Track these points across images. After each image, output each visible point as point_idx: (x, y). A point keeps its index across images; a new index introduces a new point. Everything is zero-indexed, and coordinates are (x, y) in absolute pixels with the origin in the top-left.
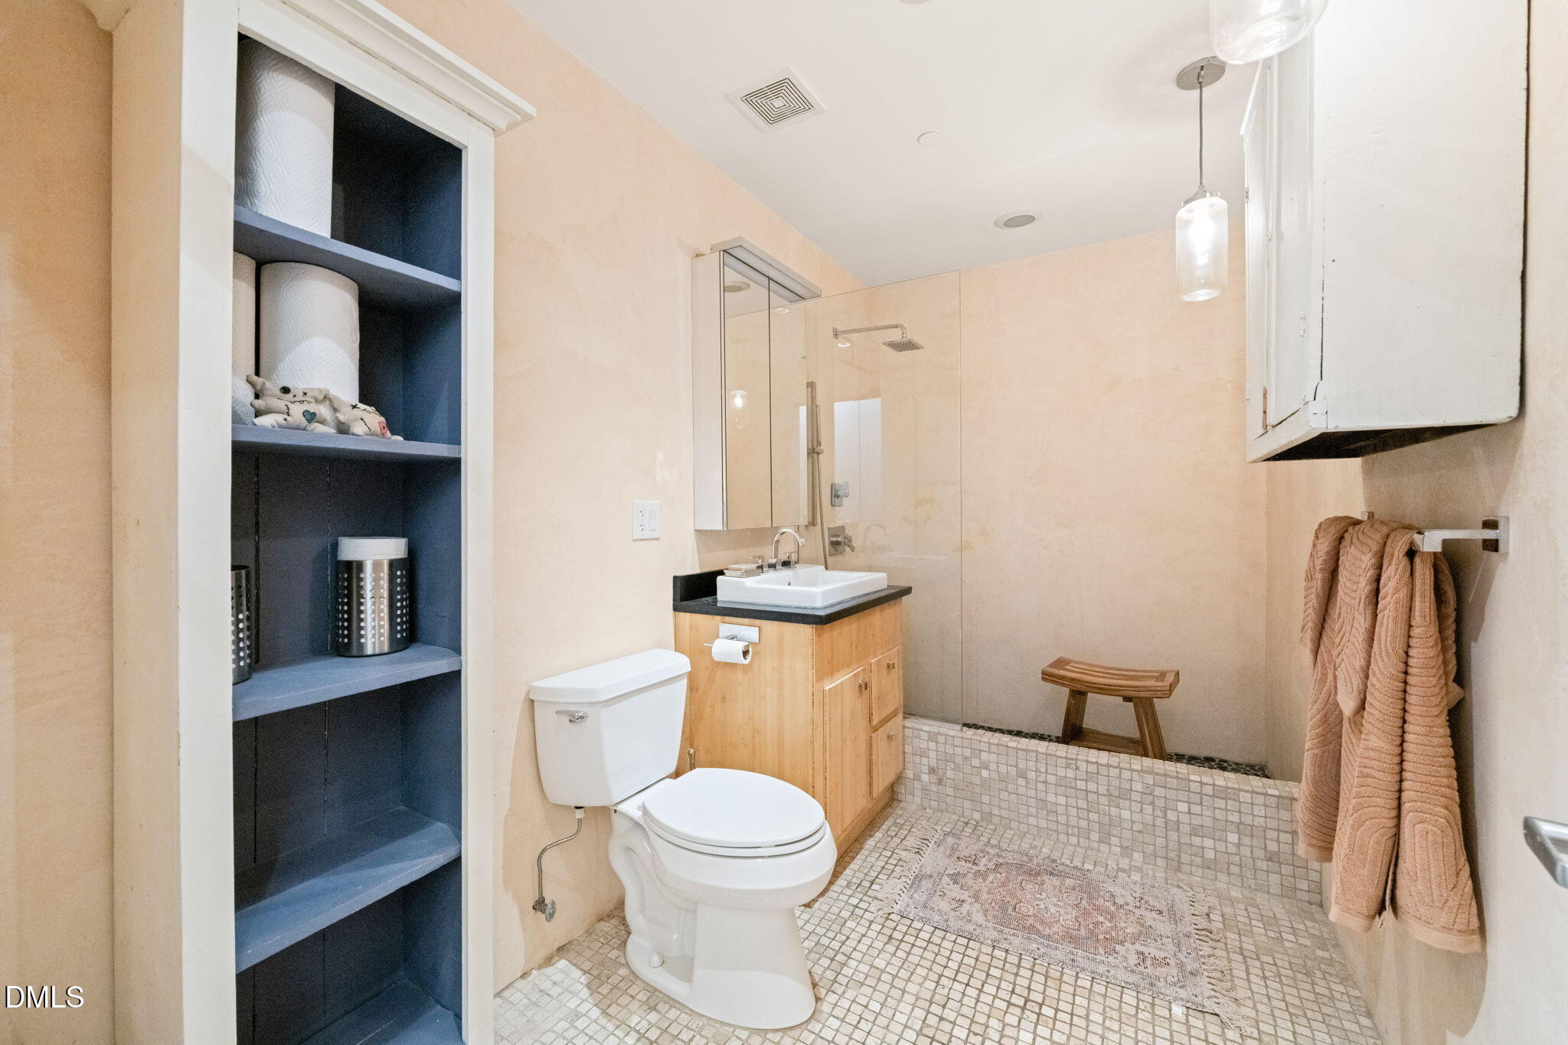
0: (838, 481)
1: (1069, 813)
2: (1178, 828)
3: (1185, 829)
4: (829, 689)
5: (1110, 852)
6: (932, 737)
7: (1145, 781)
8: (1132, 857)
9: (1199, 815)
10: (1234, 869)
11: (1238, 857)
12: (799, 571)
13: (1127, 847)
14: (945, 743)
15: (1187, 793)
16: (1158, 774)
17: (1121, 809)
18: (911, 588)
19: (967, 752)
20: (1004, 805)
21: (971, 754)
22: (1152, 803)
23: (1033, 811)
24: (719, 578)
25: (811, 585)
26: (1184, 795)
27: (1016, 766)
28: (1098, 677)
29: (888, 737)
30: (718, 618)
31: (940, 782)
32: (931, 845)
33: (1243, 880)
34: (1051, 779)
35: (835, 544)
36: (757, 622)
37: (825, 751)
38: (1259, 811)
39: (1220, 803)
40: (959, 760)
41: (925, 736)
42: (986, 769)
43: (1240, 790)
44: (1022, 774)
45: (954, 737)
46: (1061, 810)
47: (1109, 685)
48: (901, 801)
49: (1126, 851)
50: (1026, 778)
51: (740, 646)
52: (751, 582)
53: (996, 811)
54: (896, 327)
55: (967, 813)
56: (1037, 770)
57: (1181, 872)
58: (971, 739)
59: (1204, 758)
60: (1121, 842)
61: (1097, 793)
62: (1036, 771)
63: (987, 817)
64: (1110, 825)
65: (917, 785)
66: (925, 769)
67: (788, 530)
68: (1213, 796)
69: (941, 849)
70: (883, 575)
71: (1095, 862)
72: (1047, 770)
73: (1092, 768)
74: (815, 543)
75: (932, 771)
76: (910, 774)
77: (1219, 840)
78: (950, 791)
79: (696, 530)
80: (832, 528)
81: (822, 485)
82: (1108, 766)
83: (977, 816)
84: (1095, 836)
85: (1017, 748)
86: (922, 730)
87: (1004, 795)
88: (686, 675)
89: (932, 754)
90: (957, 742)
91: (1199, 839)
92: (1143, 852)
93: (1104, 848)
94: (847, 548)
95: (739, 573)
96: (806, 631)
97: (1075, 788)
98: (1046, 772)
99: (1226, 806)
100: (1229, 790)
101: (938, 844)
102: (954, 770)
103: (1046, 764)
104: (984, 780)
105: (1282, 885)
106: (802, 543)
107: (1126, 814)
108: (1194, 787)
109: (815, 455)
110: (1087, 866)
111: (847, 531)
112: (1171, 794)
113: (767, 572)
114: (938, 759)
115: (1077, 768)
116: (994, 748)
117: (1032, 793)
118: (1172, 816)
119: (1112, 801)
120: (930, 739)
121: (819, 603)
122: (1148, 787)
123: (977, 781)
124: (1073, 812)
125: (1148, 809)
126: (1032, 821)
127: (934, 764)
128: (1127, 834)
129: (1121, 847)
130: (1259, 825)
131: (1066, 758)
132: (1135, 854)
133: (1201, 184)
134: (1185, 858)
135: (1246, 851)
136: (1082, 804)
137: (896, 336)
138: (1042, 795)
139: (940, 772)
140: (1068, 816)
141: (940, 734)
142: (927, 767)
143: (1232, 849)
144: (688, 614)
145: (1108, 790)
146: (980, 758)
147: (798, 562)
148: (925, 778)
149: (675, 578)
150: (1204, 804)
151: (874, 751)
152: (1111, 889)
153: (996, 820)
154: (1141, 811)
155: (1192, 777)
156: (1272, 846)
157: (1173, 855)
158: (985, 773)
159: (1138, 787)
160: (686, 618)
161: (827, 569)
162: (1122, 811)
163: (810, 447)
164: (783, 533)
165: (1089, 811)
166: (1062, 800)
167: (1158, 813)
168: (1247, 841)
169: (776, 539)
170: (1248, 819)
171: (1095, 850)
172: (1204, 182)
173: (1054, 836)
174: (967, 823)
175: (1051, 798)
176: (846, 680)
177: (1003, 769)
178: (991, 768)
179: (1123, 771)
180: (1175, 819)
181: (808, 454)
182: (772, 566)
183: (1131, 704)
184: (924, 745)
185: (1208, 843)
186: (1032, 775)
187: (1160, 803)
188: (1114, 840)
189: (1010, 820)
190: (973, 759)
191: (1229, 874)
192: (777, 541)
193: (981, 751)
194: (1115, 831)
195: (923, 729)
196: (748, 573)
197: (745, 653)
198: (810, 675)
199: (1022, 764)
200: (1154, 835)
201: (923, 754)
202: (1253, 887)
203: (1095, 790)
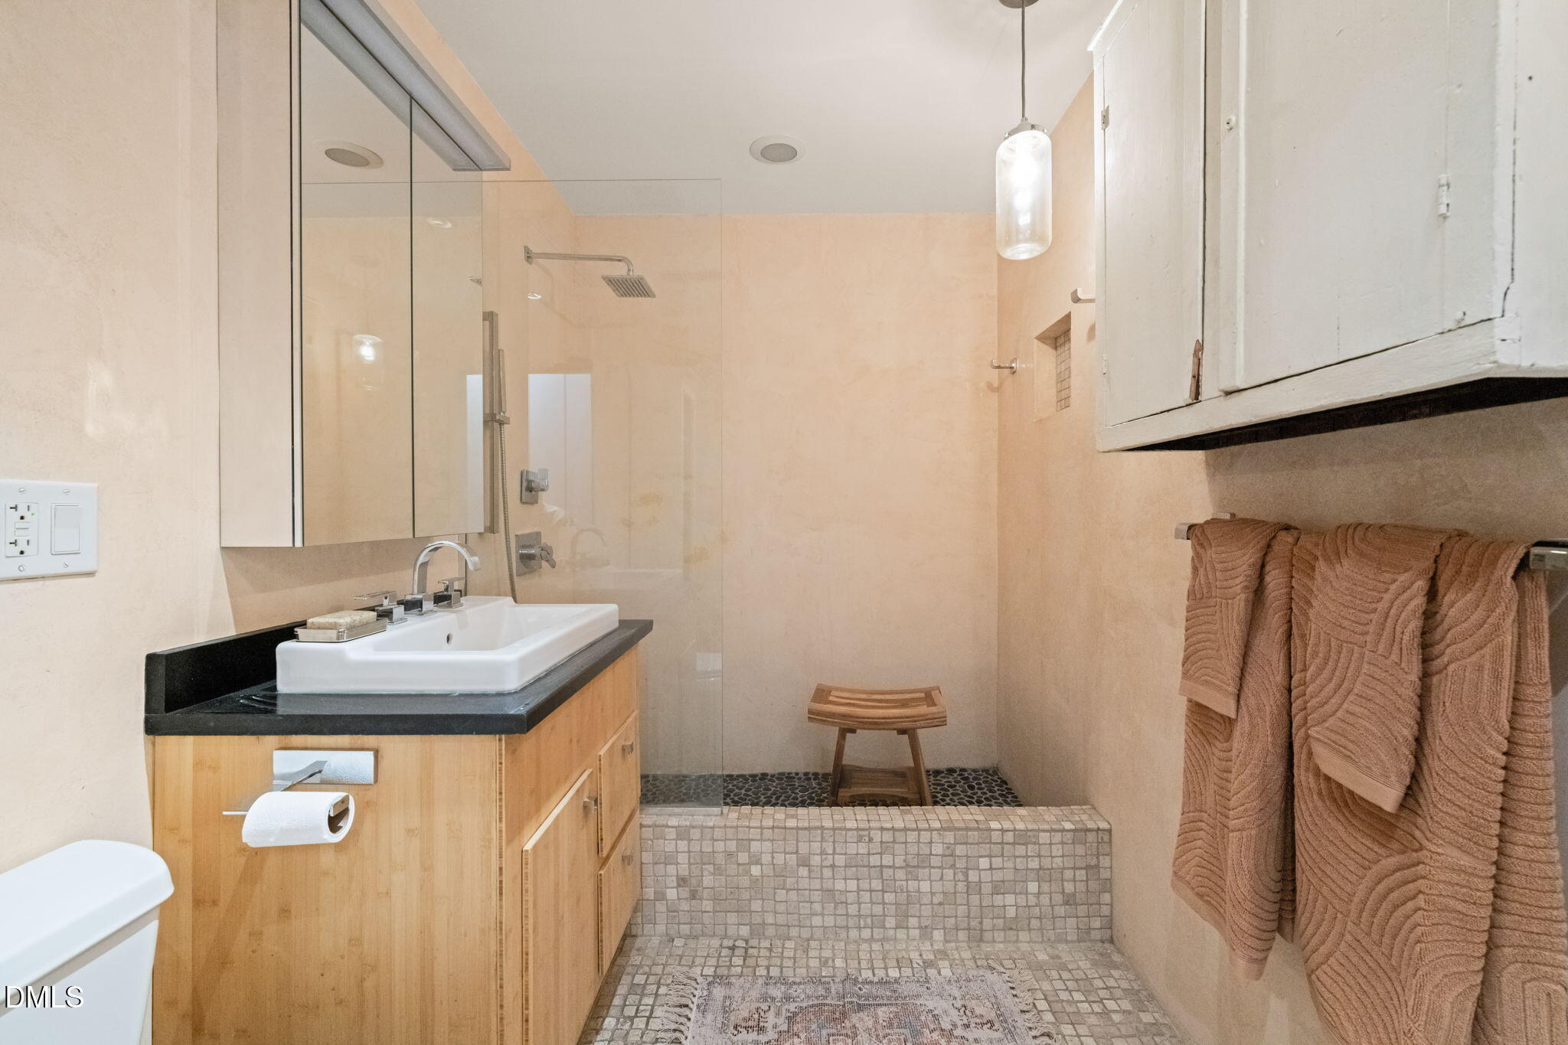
0: (534, 467)
1: (861, 900)
2: (980, 890)
3: (987, 889)
4: (535, 847)
5: (908, 938)
6: (682, 833)
7: (945, 841)
8: (932, 937)
9: (1000, 869)
10: (1035, 923)
11: (1038, 908)
12: (468, 611)
13: (926, 927)
14: (702, 839)
15: (988, 845)
16: (959, 829)
17: (919, 881)
18: (651, 622)
19: (732, 846)
20: (781, 908)
21: (737, 847)
22: (953, 866)
23: (817, 907)
24: (283, 648)
25: (492, 646)
26: (984, 849)
27: (797, 852)
28: (867, 707)
29: (623, 860)
30: (272, 740)
31: (694, 895)
32: (692, 1016)
33: (1042, 933)
34: (840, 860)
35: (526, 559)
36: (371, 740)
37: (525, 968)
38: (1057, 850)
39: (1020, 850)
40: (720, 859)
41: (671, 834)
42: (757, 863)
43: (1039, 830)
44: (804, 862)
45: (713, 828)
46: (851, 898)
47: (884, 718)
48: (635, 936)
49: (925, 931)
50: (808, 866)
51: (324, 802)
52: (358, 650)
53: (770, 919)
54: (620, 260)
55: (732, 931)
56: (823, 853)
57: (984, 942)
58: (737, 827)
59: (947, 770)
60: (919, 922)
61: (893, 867)
62: (821, 854)
63: (758, 930)
64: (908, 904)
65: (661, 907)
66: (672, 881)
67: (446, 543)
68: (1014, 844)
69: (710, 1017)
70: (612, 608)
71: (898, 961)
72: (834, 849)
73: (888, 837)
74: (495, 559)
75: (682, 881)
76: (650, 893)
77: (1020, 893)
78: (707, 905)
79: (223, 549)
80: (523, 535)
81: (508, 470)
82: (906, 830)
83: (745, 931)
84: (891, 922)
85: (798, 828)
86: (668, 826)
87: (781, 895)
88: (157, 913)
89: (682, 858)
90: (718, 834)
91: (1000, 897)
92: (944, 928)
93: (901, 934)
94: (544, 564)
95: (333, 634)
96: (483, 748)
97: (869, 866)
98: (834, 853)
99: (1027, 852)
100: (1029, 833)
101: (703, 1009)
102: (713, 874)
103: (834, 842)
104: (755, 881)
105: (1078, 928)
106: (475, 565)
107: (925, 886)
108: (996, 837)
109: (496, 425)
110: (894, 973)
111: (544, 540)
112: (973, 851)
113: (403, 620)
114: (690, 864)
115: (871, 840)
116: (768, 834)
117: (816, 884)
118: (973, 876)
119: (911, 872)
120: (679, 837)
121: (512, 684)
122: (948, 848)
123: (745, 882)
124: (866, 897)
125: (949, 874)
126: (817, 921)
127: (684, 870)
128: (926, 911)
129: (920, 928)
130: (1057, 867)
131: (857, 829)
132: (935, 932)
133: (1023, 116)
134: (987, 923)
135: (1045, 900)
136: (876, 884)
137: (619, 270)
138: (828, 885)
139: (694, 881)
140: (859, 904)
141: (694, 827)
142: (675, 879)
143: (1032, 900)
144: (192, 737)
145: (905, 861)
146: (749, 851)
147: (463, 593)
148: (672, 894)
149: (151, 659)
150: (1005, 855)
151: (605, 900)
152: (931, 1005)
153: (770, 931)
154: (942, 878)
155: (994, 825)
156: (1069, 887)
157: (974, 923)
158: (755, 870)
159: (938, 849)
160: (183, 749)
161: (515, 601)
162: (921, 883)
163: (488, 411)
164: (436, 549)
165: (883, 891)
166: (852, 885)
167: (960, 876)
168: (1046, 887)
169: (421, 559)
170: (1047, 863)
171: (891, 940)
172: (1026, 115)
173: (843, 935)
174: (733, 948)
175: (840, 885)
176: (563, 811)
177: (780, 859)
178: (764, 861)
179: (922, 832)
180: (976, 879)
181: (485, 422)
182: (412, 605)
183: (906, 737)
184: (670, 847)
185: (1010, 899)
186: (816, 860)
187: (961, 864)
188: (913, 922)
189: (789, 926)
190: (740, 854)
191: (1030, 930)
192: (425, 565)
193: (750, 840)
194: (914, 910)
195: (670, 824)
196: (356, 631)
197: (334, 823)
198: (494, 835)
199: (803, 848)
200: (955, 904)
201: (669, 860)
202: (1053, 939)
203: (891, 864)
